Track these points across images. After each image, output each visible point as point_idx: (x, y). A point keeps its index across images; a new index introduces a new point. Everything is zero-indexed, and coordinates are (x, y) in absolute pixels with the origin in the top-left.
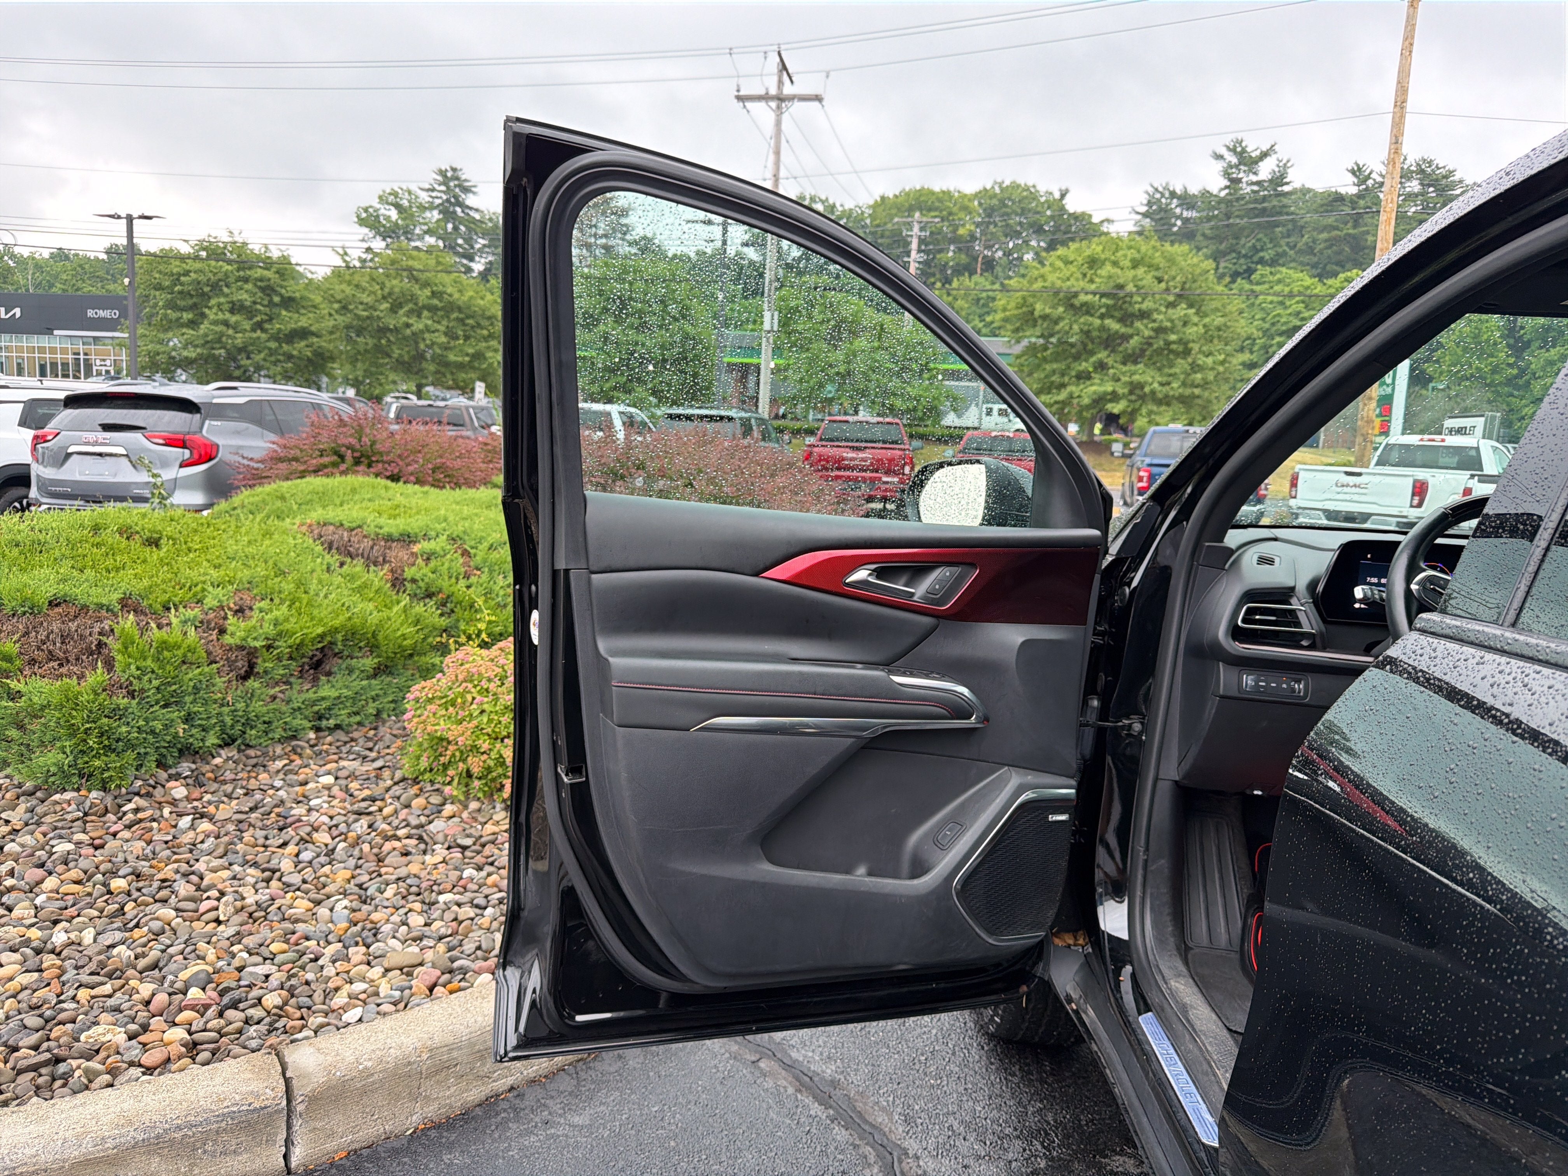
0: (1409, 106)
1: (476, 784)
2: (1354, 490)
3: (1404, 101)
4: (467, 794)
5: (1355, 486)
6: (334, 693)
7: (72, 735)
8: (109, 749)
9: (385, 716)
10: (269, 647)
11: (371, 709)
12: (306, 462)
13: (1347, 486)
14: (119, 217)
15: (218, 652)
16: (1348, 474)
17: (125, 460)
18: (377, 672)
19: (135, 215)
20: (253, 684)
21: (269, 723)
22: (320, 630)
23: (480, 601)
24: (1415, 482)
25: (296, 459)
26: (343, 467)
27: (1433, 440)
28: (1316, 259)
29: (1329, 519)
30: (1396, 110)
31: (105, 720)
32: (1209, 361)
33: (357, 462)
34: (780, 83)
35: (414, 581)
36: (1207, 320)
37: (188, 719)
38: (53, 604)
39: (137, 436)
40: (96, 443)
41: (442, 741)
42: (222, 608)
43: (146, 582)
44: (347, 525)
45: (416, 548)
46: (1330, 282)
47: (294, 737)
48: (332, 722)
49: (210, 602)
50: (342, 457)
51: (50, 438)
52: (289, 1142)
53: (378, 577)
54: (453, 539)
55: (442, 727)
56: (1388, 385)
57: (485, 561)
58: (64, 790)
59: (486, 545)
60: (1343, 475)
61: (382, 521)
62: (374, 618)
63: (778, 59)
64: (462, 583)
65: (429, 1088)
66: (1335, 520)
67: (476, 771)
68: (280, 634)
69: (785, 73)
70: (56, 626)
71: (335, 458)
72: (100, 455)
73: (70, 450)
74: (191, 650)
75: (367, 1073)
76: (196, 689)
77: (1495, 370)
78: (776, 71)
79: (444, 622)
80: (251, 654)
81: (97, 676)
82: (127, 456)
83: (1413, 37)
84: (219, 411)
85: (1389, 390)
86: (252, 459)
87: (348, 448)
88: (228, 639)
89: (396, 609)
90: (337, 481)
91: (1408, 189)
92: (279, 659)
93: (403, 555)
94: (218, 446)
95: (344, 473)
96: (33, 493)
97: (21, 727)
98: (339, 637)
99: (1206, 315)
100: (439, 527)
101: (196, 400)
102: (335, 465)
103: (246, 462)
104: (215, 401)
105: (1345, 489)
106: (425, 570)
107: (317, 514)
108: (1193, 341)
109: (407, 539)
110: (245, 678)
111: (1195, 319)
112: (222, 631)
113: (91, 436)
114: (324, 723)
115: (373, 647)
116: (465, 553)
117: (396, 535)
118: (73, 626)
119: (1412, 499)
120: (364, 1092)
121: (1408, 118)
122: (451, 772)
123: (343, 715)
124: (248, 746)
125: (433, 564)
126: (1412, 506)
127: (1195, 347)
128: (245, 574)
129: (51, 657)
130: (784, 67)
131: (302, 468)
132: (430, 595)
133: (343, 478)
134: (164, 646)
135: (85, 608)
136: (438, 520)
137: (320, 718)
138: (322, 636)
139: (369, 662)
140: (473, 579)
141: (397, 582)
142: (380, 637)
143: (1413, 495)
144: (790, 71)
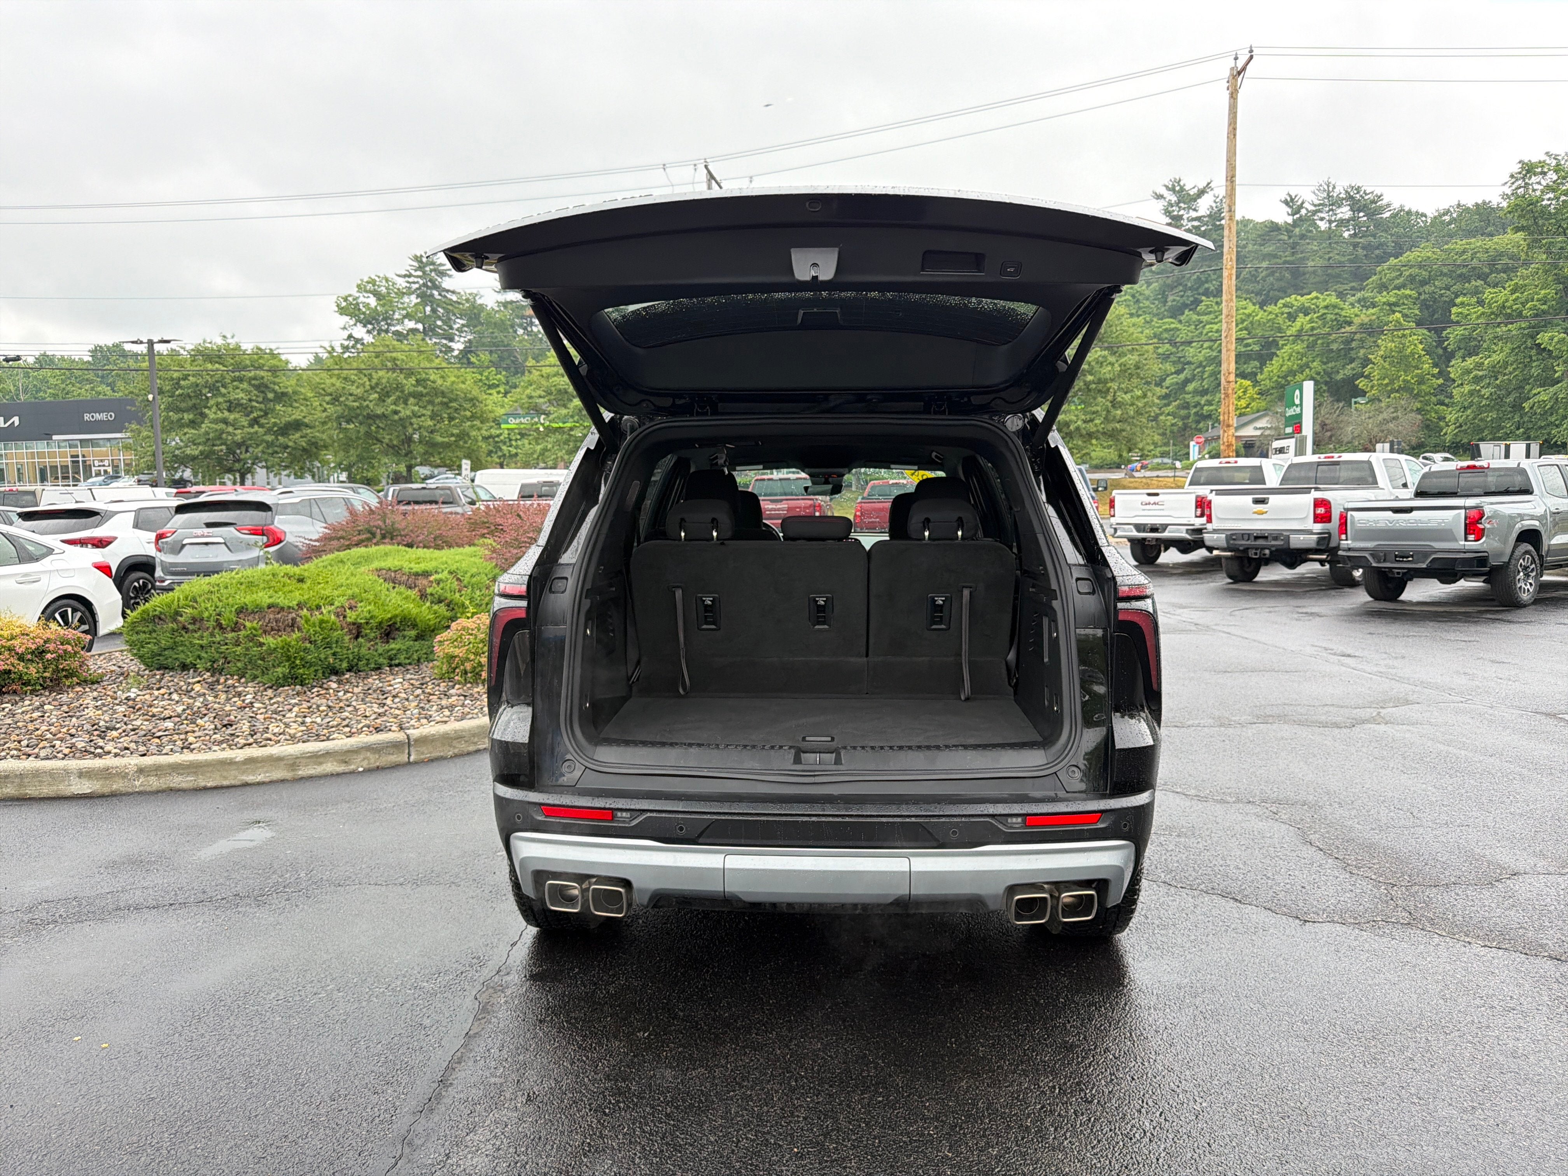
0: (1238, 179)
1: (469, 675)
2: (1154, 507)
3: (1233, 176)
4: (465, 680)
5: (1155, 503)
6: (397, 647)
7: (288, 661)
8: (304, 666)
9: (422, 660)
10: (367, 623)
11: (415, 657)
12: (349, 539)
13: (1149, 504)
14: (141, 342)
15: (345, 625)
16: (1149, 494)
17: (223, 546)
18: (418, 638)
19: (155, 340)
20: (360, 640)
21: (368, 660)
22: (389, 616)
23: (467, 602)
24: (1197, 497)
25: (343, 538)
26: (375, 541)
28: (1260, 287)
29: (1138, 530)
30: (1229, 183)
31: (302, 653)
32: (1127, 397)
33: (384, 537)
34: (710, 188)
35: (432, 595)
36: (1123, 360)
37: (334, 654)
38: (269, 607)
39: (231, 529)
40: (203, 536)
41: (453, 657)
42: (343, 607)
43: (306, 597)
44: (393, 569)
45: (432, 578)
46: (1270, 308)
47: (379, 668)
48: (397, 662)
49: (337, 604)
50: (374, 535)
51: (169, 535)
52: (409, 755)
53: (413, 593)
54: (450, 573)
55: (452, 651)
56: (1297, 406)
57: (469, 583)
58: (284, 686)
59: (469, 574)
60: (1146, 496)
61: (412, 565)
62: (415, 611)
63: (705, 171)
64: (457, 595)
65: (455, 743)
66: (1144, 531)
67: (468, 668)
68: (372, 617)
69: (713, 182)
70: (272, 616)
71: (369, 535)
72: (207, 544)
73: (184, 542)
74: (334, 623)
75: (433, 735)
76: (337, 642)
77: (1421, 381)
78: (705, 180)
79: (449, 614)
80: (359, 626)
81: (296, 635)
82: (225, 543)
83: (1235, 123)
84: (285, 509)
85: (1298, 410)
86: (311, 540)
87: (377, 528)
88: (348, 620)
89: (424, 608)
90: (373, 549)
91: (1339, 217)
92: (372, 629)
93: (425, 582)
94: (285, 533)
95: (376, 544)
96: (159, 573)
97: (263, 659)
98: (398, 619)
100: (443, 567)
101: (268, 502)
102: (369, 539)
103: (308, 542)
104: (280, 502)
105: (1148, 507)
106: (438, 589)
107: (376, 564)
108: (1112, 380)
109: (426, 574)
110: (357, 638)
111: (1112, 359)
112: (345, 617)
113: (199, 532)
114: (393, 662)
115: (414, 626)
116: (458, 579)
117: (420, 572)
118: (279, 616)
119: (1196, 511)
120: (433, 741)
121: (1238, 189)
122: (457, 670)
123: (402, 658)
124: (359, 671)
125: (441, 585)
126: (1196, 517)
127: (1114, 386)
128: (350, 592)
129: (272, 629)
130: (711, 177)
131: (347, 543)
132: (440, 601)
133: (377, 548)
134: (322, 622)
135: (282, 609)
136: (443, 563)
137: (391, 659)
138: (391, 619)
139: (413, 633)
140: (463, 592)
141: (423, 596)
142: (418, 620)
143: (1196, 507)
144: (718, 179)
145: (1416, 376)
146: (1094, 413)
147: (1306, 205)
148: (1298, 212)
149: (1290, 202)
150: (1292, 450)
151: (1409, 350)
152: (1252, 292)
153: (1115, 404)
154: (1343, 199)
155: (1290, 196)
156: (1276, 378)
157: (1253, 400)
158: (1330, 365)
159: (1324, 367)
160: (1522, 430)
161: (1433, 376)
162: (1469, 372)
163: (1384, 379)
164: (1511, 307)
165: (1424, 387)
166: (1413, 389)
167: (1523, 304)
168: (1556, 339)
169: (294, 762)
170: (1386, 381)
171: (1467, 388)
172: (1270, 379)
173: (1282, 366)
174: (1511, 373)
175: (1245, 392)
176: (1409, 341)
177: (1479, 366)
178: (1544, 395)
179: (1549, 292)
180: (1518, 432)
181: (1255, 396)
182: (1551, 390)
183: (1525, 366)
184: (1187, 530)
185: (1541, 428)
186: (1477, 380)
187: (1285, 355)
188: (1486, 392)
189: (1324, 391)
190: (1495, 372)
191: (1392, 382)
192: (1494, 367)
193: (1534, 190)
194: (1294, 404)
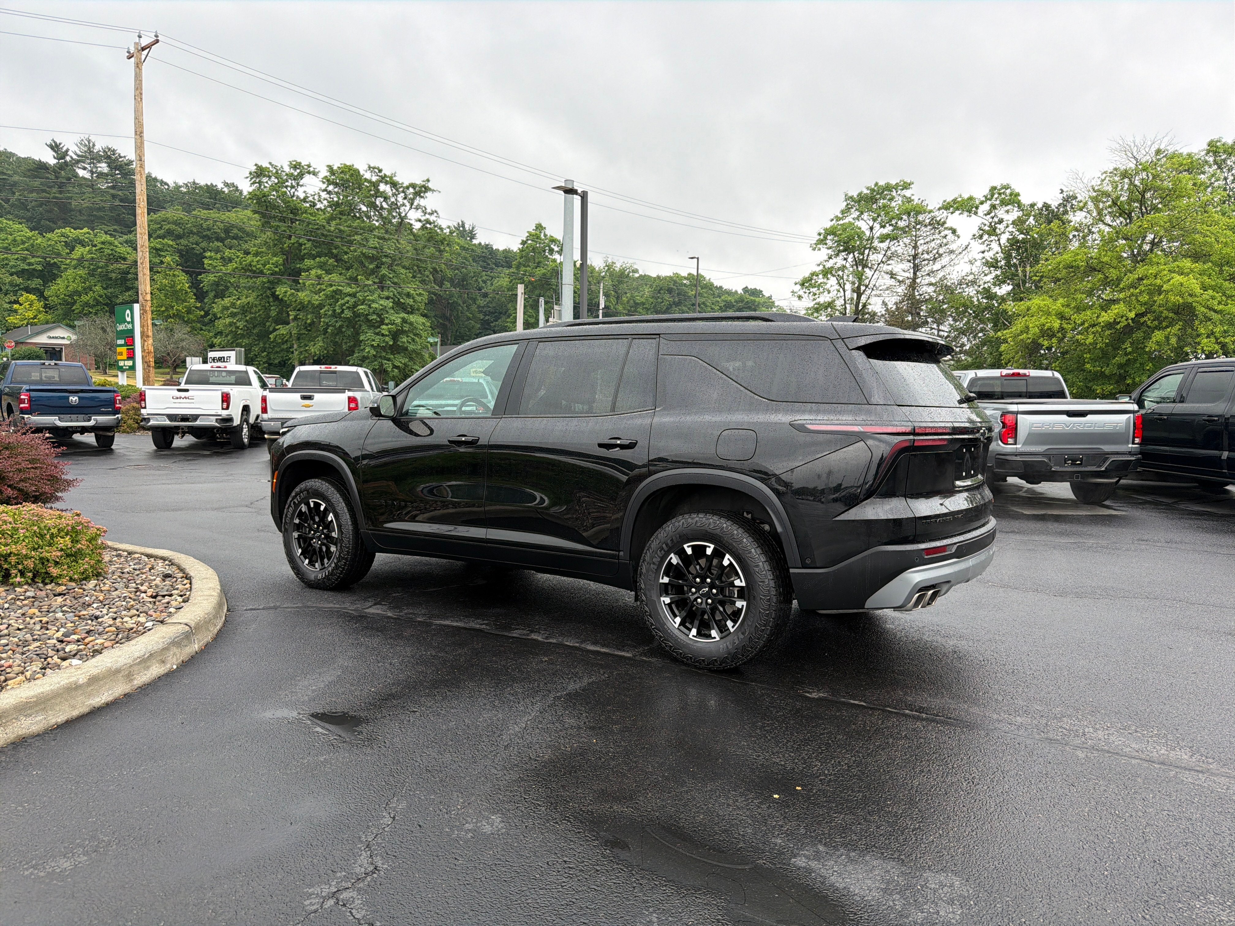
2: (185, 400)
3: (142, 132)
5: (185, 398)
13: (180, 398)
16: (180, 390)
27: (220, 367)
28: (29, 214)
29: (171, 420)
30: (138, 137)
46: (49, 235)
56: (129, 323)
60: (176, 391)
66: (175, 421)
77: (189, 312)
85: (130, 326)
91: (99, 169)
105: (179, 400)
119: (223, 404)
120: (202, 627)
126: (223, 409)
143: (223, 401)
145: (185, 307)
147: (70, 153)
148: (63, 157)
149: (55, 147)
150: (233, 359)
151: (179, 287)
152: (23, 218)
154: (101, 156)
155: (55, 142)
156: (63, 296)
157: (40, 312)
158: (110, 290)
159: (105, 291)
160: (265, 353)
161: (196, 308)
162: (226, 308)
163: (161, 307)
164: (255, 266)
165: (191, 316)
166: (184, 317)
167: (264, 265)
168: (289, 293)
170: (163, 309)
171: (228, 321)
172: (57, 297)
173: (67, 287)
174: (256, 313)
175: (31, 305)
176: (179, 280)
177: (233, 305)
178: (283, 330)
179: (279, 259)
180: (263, 355)
181: (41, 309)
182: (287, 327)
183: (266, 309)
184: (217, 419)
185: (277, 352)
186: (233, 315)
187: (69, 277)
188: (241, 324)
189: (107, 311)
190: (245, 310)
191: (167, 310)
192: (244, 307)
193: (265, 187)
194: (125, 321)
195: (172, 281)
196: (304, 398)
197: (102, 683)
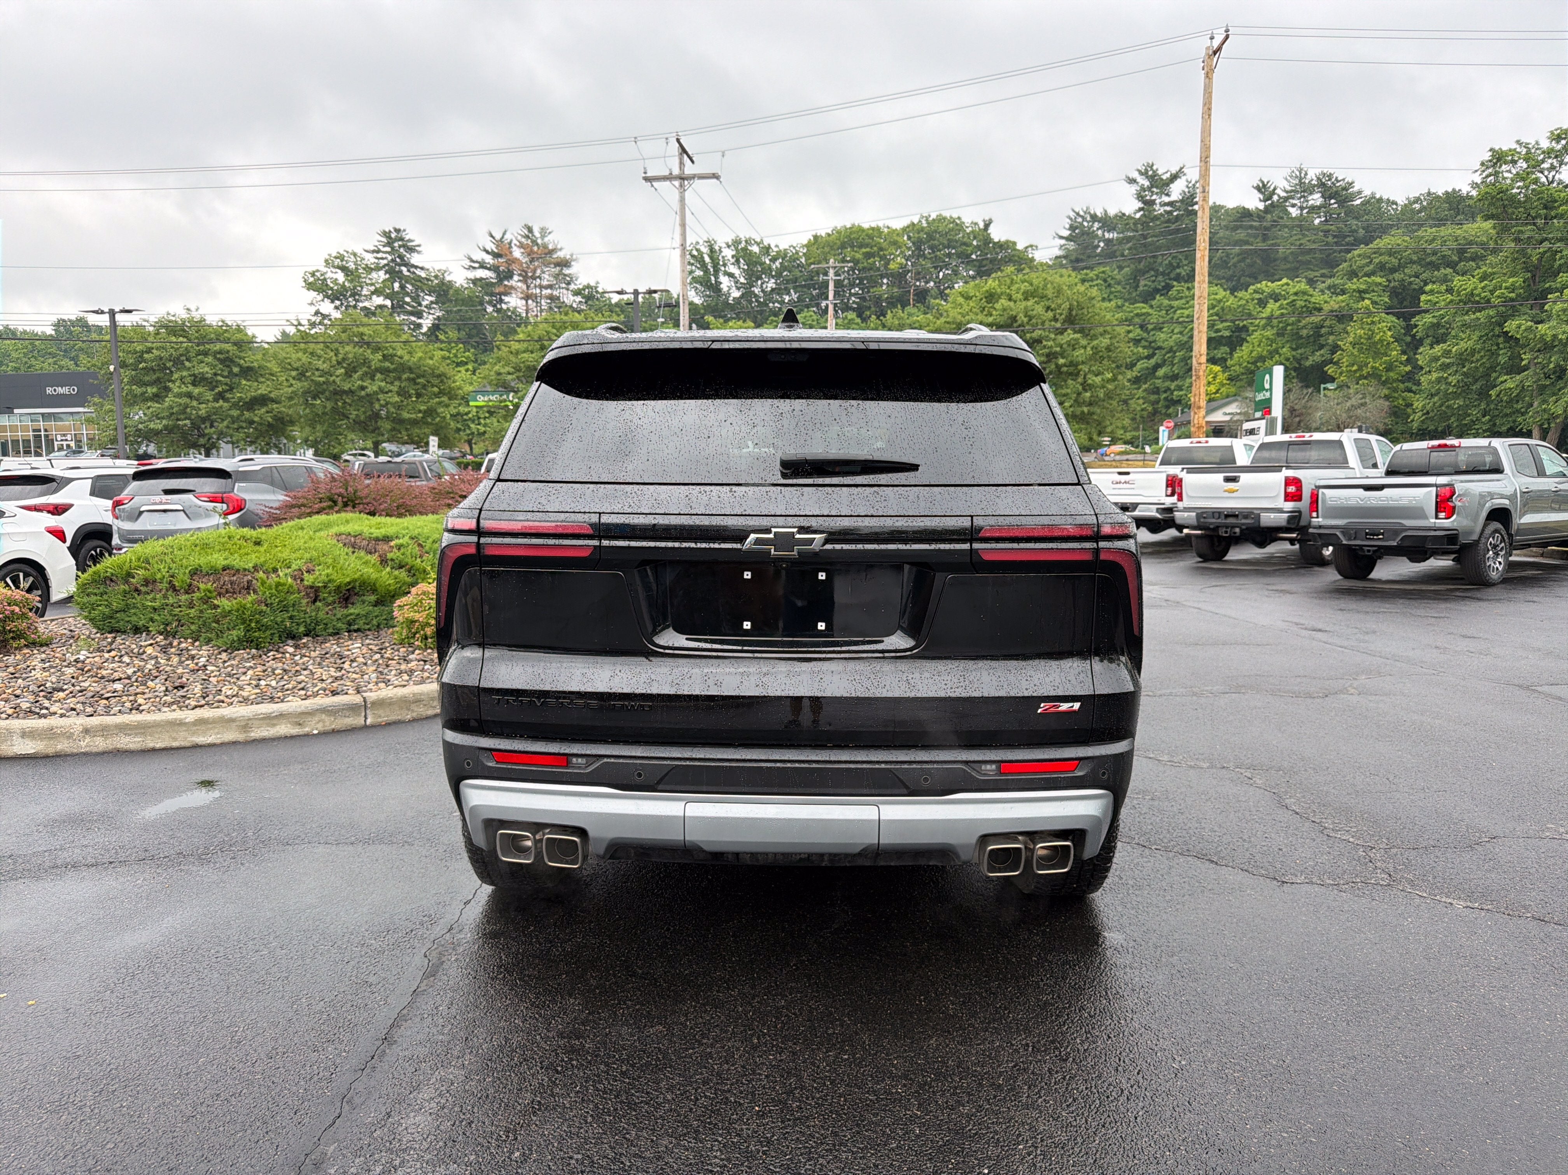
1: (430, 640)
2: (1125, 486)
3: (1208, 157)
4: (426, 645)
6: (356, 611)
7: (243, 623)
8: (260, 630)
9: (382, 626)
10: (325, 587)
11: (375, 622)
12: (310, 507)
14: (102, 312)
15: (302, 588)
16: (1120, 473)
17: (182, 513)
18: (377, 603)
19: (117, 310)
20: (318, 604)
21: (326, 624)
22: (348, 580)
23: (429, 568)
24: (1168, 476)
25: (304, 506)
26: (336, 508)
27: (1200, 442)
28: (1231, 272)
30: (1203, 163)
31: (257, 616)
32: (1098, 379)
33: (346, 505)
34: (682, 164)
35: (392, 560)
36: (1095, 342)
37: (291, 618)
38: (224, 569)
39: (190, 497)
40: (161, 503)
41: (413, 622)
42: (300, 570)
43: (262, 559)
44: (353, 534)
45: (392, 543)
46: (1240, 294)
47: (338, 634)
48: (356, 627)
49: (294, 567)
50: (335, 503)
51: (126, 502)
52: (366, 718)
53: (374, 559)
54: (412, 538)
55: (411, 615)
57: (431, 549)
58: (239, 650)
59: (431, 540)
60: (1117, 475)
61: (372, 530)
62: (374, 576)
63: (677, 145)
64: (419, 560)
65: (413, 707)
67: (429, 633)
68: (330, 581)
69: (685, 156)
70: (227, 579)
71: (330, 503)
72: (165, 511)
73: (142, 509)
74: (291, 586)
75: (391, 698)
76: (294, 605)
77: (1389, 368)
78: (677, 154)
79: (409, 580)
80: (317, 590)
81: (252, 597)
82: (183, 510)
83: (1210, 103)
84: (246, 476)
85: (1268, 394)
86: (271, 508)
87: (339, 496)
88: (306, 583)
89: (384, 573)
90: (334, 517)
91: (1311, 203)
92: (330, 593)
93: (386, 547)
94: (245, 500)
95: (337, 512)
96: (116, 540)
97: (217, 622)
98: (357, 584)
99: (1094, 337)
100: (404, 532)
101: (228, 470)
102: (331, 507)
103: (267, 509)
104: (240, 469)
105: (1119, 485)
106: (398, 554)
107: (335, 530)
108: (1083, 363)
109: (387, 539)
110: (314, 601)
111: (1084, 342)
112: (302, 580)
113: (157, 499)
114: (352, 627)
115: (374, 590)
116: (420, 545)
117: (381, 537)
118: (235, 578)
119: (1167, 490)
120: (390, 704)
122: (417, 636)
123: (360, 624)
124: (317, 636)
125: (402, 550)
126: (1167, 496)
127: (1085, 368)
128: (307, 556)
129: (227, 592)
130: (684, 151)
131: (308, 511)
132: (401, 567)
133: (338, 515)
134: (278, 584)
135: (238, 571)
136: (404, 529)
137: (350, 625)
138: (349, 583)
139: (373, 598)
140: (424, 558)
141: (384, 561)
142: (377, 585)
143: (1167, 486)
144: (690, 153)
145: (1385, 363)
146: (1064, 395)
147: (1278, 191)
148: (1270, 198)
149: (1262, 188)
150: (1263, 431)
151: (1378, 337)
152: (1224, 278)
153: (1086, 386)
154: (1315, 186)
155: (1263, 182)
156: (1245, 364)
157: (1223, 385)
158: (1299, 351)
159: (1294, 353)
160: (1487, 417)
161: (1401, 363)
162: (1436, 359)
163: (1353, 365)
164: (1479, 295)
165: (1391, 374)
166: (1382, 376)
167: (1492, 292)
168: (1523, 327)
169: (246, 725)
170: (1355, 368)
171: (1435, 375)
172: (1240, 365)
173: (1252, 352)
174: (1478, 361)
175: (1214, 378)
176: (1379, 329)
177: (1447, 353)
178: (1510, 383)
179: (1518, 280)
180: (1484, 420)
181: (1225, 382)
182: (1518, 377)
183: (1493, 354)
184: (1158, 509)
186: (1445, 367)
187: (1254, 341)
188: (1453, 380)
189: (1293, 378)
190: (1463, 359)
191: (1360, 369)
192: (1461, 354)
193: (1504, 178)
194: (1264, 389)
195: (1370, 330)
196: (1228, 480)
197: (210, 726)
